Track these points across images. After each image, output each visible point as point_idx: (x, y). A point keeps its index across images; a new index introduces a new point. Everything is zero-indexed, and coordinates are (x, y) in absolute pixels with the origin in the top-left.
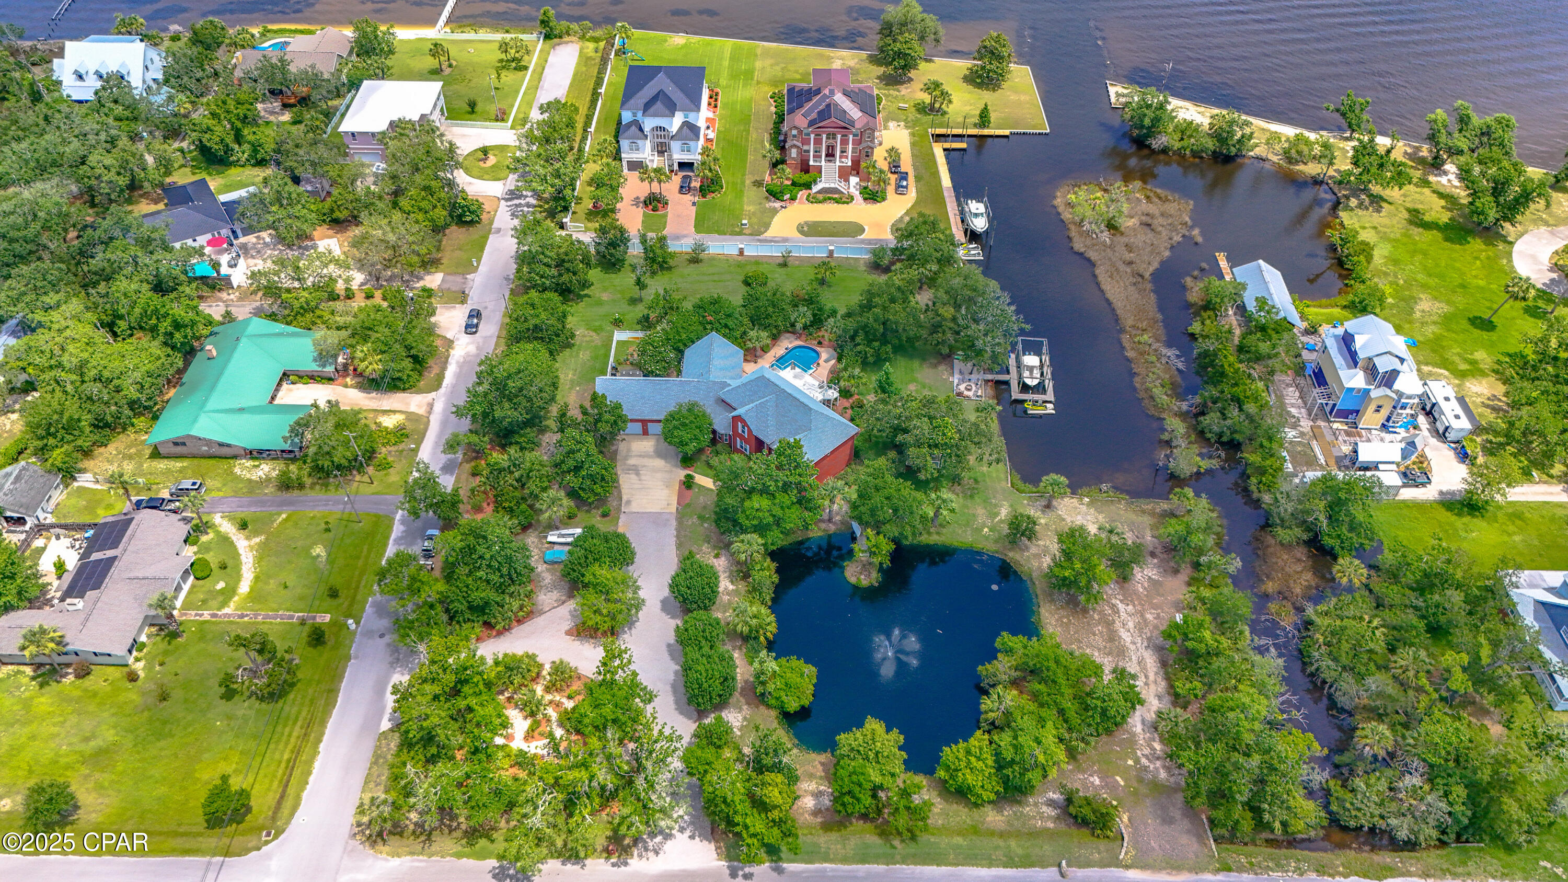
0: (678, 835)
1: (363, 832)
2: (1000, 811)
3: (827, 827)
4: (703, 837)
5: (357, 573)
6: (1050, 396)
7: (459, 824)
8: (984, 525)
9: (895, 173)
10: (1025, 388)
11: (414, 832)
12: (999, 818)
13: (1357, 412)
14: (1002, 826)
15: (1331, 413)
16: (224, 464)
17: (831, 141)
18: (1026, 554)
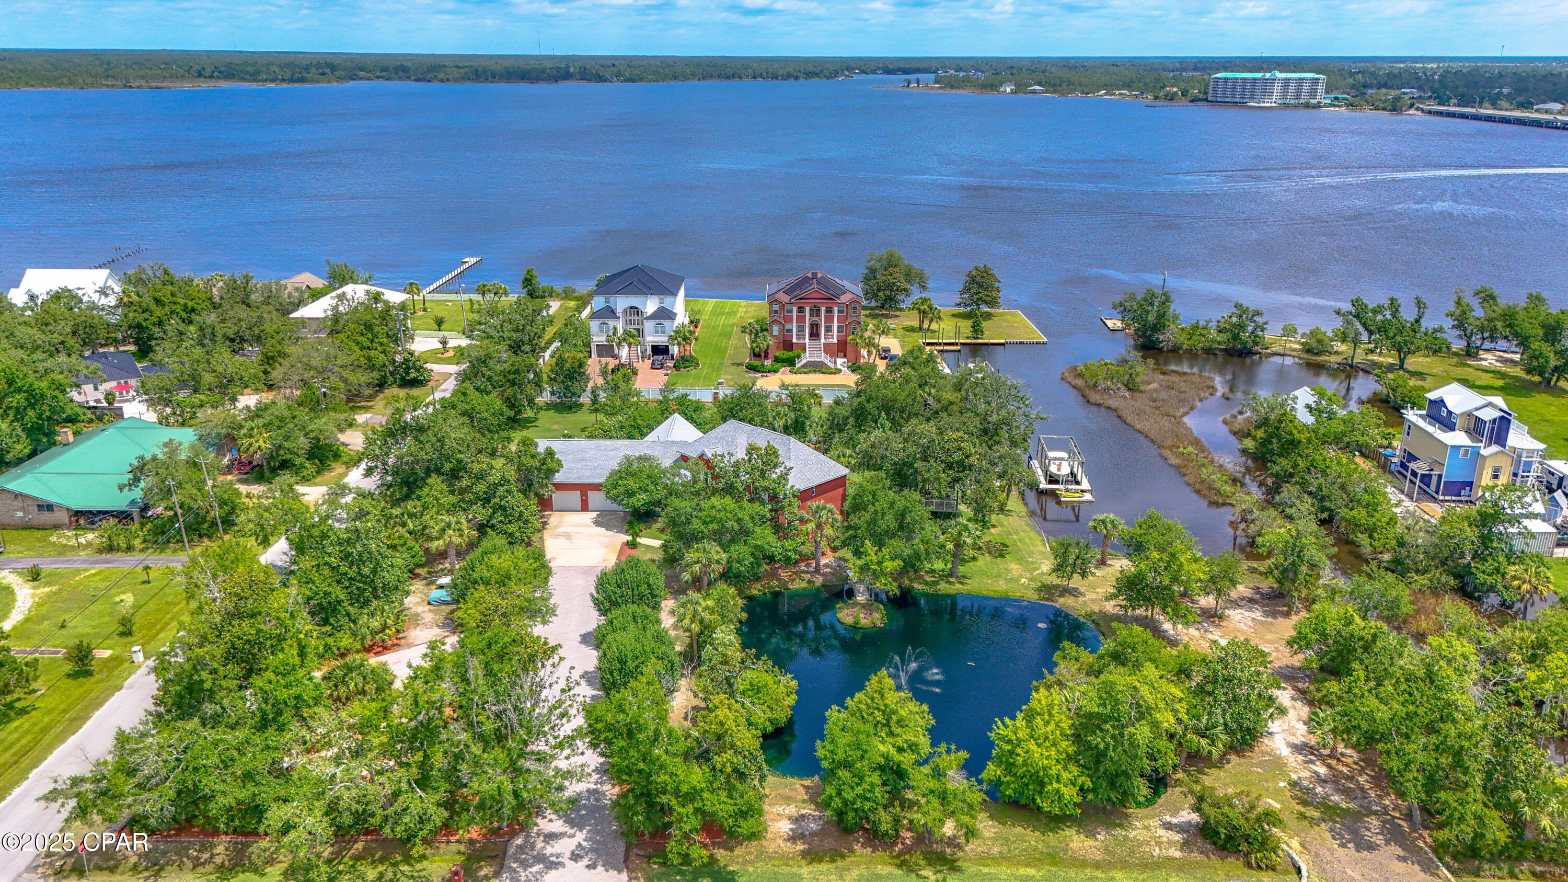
0: (569, 864)
1: (51, 864)
2: (1092, 835)
3: (812, 856)
4: (608, 866)
5: (168, 616)
6: (1085, 485)
7: (212, 856)
8: (1021, 576)
9: (885, 358)
10: (1053, 480)
11: (135, 866)
12: (1091, 842)
13: (1471, 484)
14: (1098, 856)
15: (1437, 493)
16: (39, 534)
17: (815, 318)
18: (1081, 599)
